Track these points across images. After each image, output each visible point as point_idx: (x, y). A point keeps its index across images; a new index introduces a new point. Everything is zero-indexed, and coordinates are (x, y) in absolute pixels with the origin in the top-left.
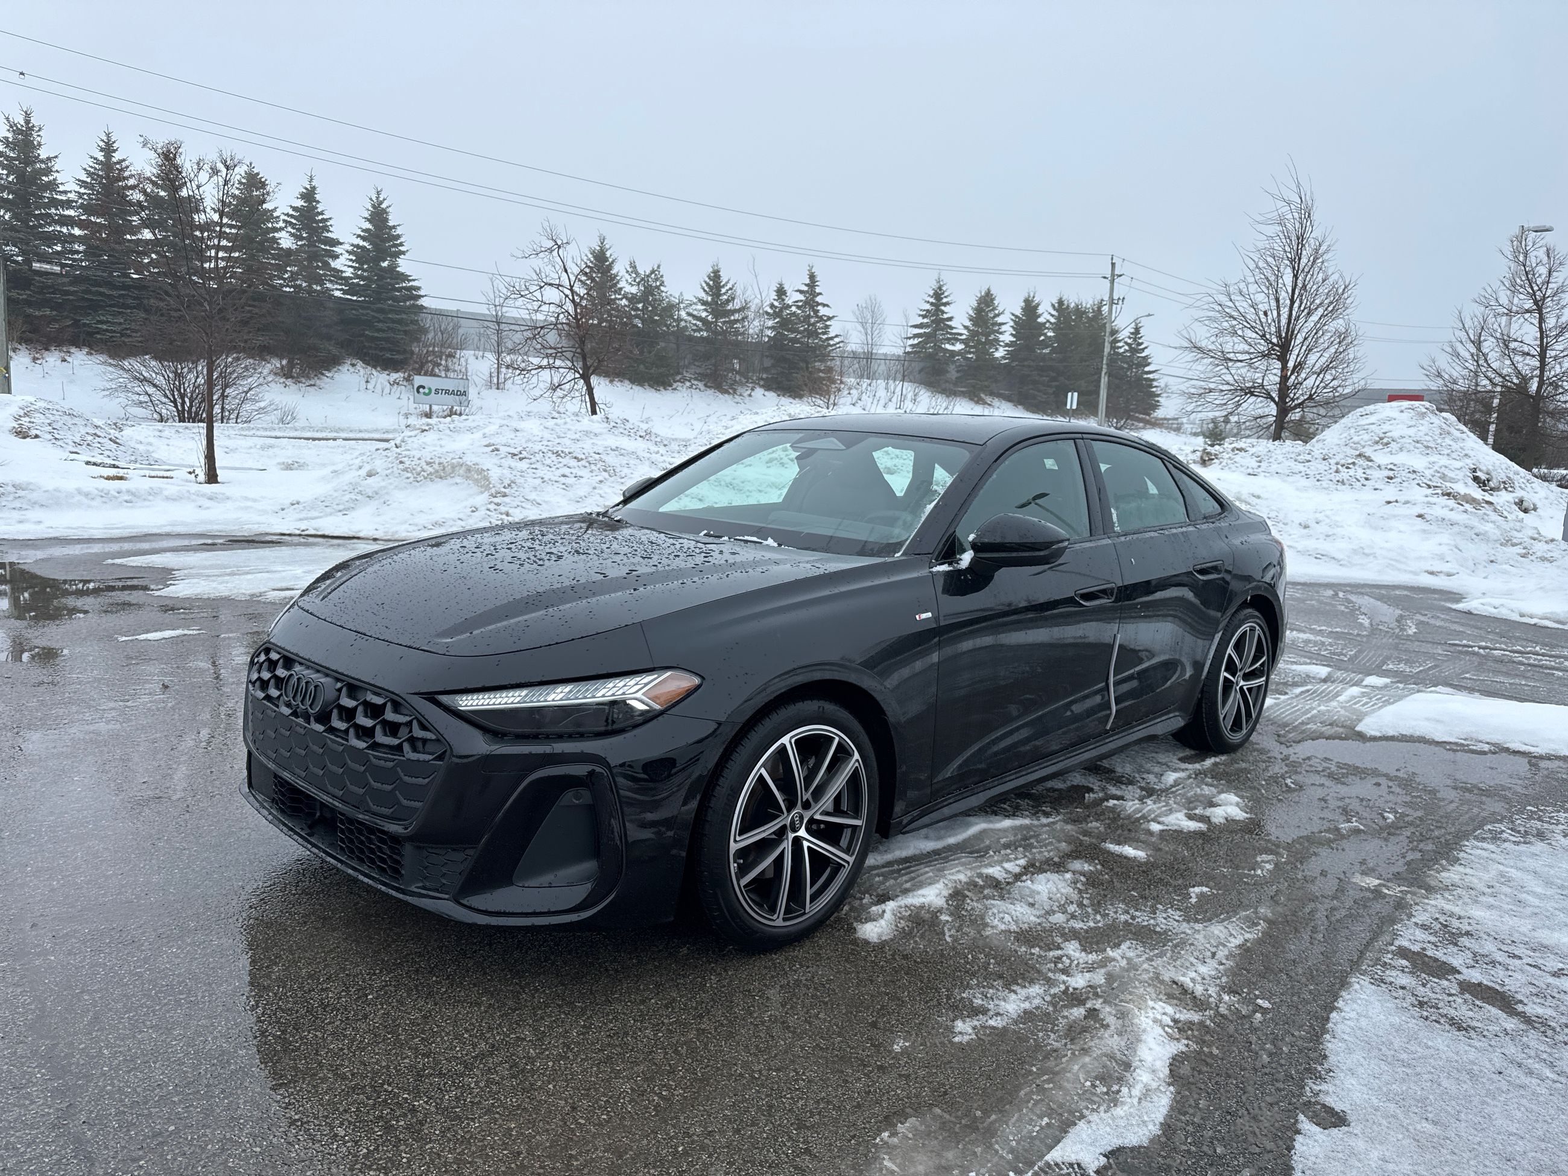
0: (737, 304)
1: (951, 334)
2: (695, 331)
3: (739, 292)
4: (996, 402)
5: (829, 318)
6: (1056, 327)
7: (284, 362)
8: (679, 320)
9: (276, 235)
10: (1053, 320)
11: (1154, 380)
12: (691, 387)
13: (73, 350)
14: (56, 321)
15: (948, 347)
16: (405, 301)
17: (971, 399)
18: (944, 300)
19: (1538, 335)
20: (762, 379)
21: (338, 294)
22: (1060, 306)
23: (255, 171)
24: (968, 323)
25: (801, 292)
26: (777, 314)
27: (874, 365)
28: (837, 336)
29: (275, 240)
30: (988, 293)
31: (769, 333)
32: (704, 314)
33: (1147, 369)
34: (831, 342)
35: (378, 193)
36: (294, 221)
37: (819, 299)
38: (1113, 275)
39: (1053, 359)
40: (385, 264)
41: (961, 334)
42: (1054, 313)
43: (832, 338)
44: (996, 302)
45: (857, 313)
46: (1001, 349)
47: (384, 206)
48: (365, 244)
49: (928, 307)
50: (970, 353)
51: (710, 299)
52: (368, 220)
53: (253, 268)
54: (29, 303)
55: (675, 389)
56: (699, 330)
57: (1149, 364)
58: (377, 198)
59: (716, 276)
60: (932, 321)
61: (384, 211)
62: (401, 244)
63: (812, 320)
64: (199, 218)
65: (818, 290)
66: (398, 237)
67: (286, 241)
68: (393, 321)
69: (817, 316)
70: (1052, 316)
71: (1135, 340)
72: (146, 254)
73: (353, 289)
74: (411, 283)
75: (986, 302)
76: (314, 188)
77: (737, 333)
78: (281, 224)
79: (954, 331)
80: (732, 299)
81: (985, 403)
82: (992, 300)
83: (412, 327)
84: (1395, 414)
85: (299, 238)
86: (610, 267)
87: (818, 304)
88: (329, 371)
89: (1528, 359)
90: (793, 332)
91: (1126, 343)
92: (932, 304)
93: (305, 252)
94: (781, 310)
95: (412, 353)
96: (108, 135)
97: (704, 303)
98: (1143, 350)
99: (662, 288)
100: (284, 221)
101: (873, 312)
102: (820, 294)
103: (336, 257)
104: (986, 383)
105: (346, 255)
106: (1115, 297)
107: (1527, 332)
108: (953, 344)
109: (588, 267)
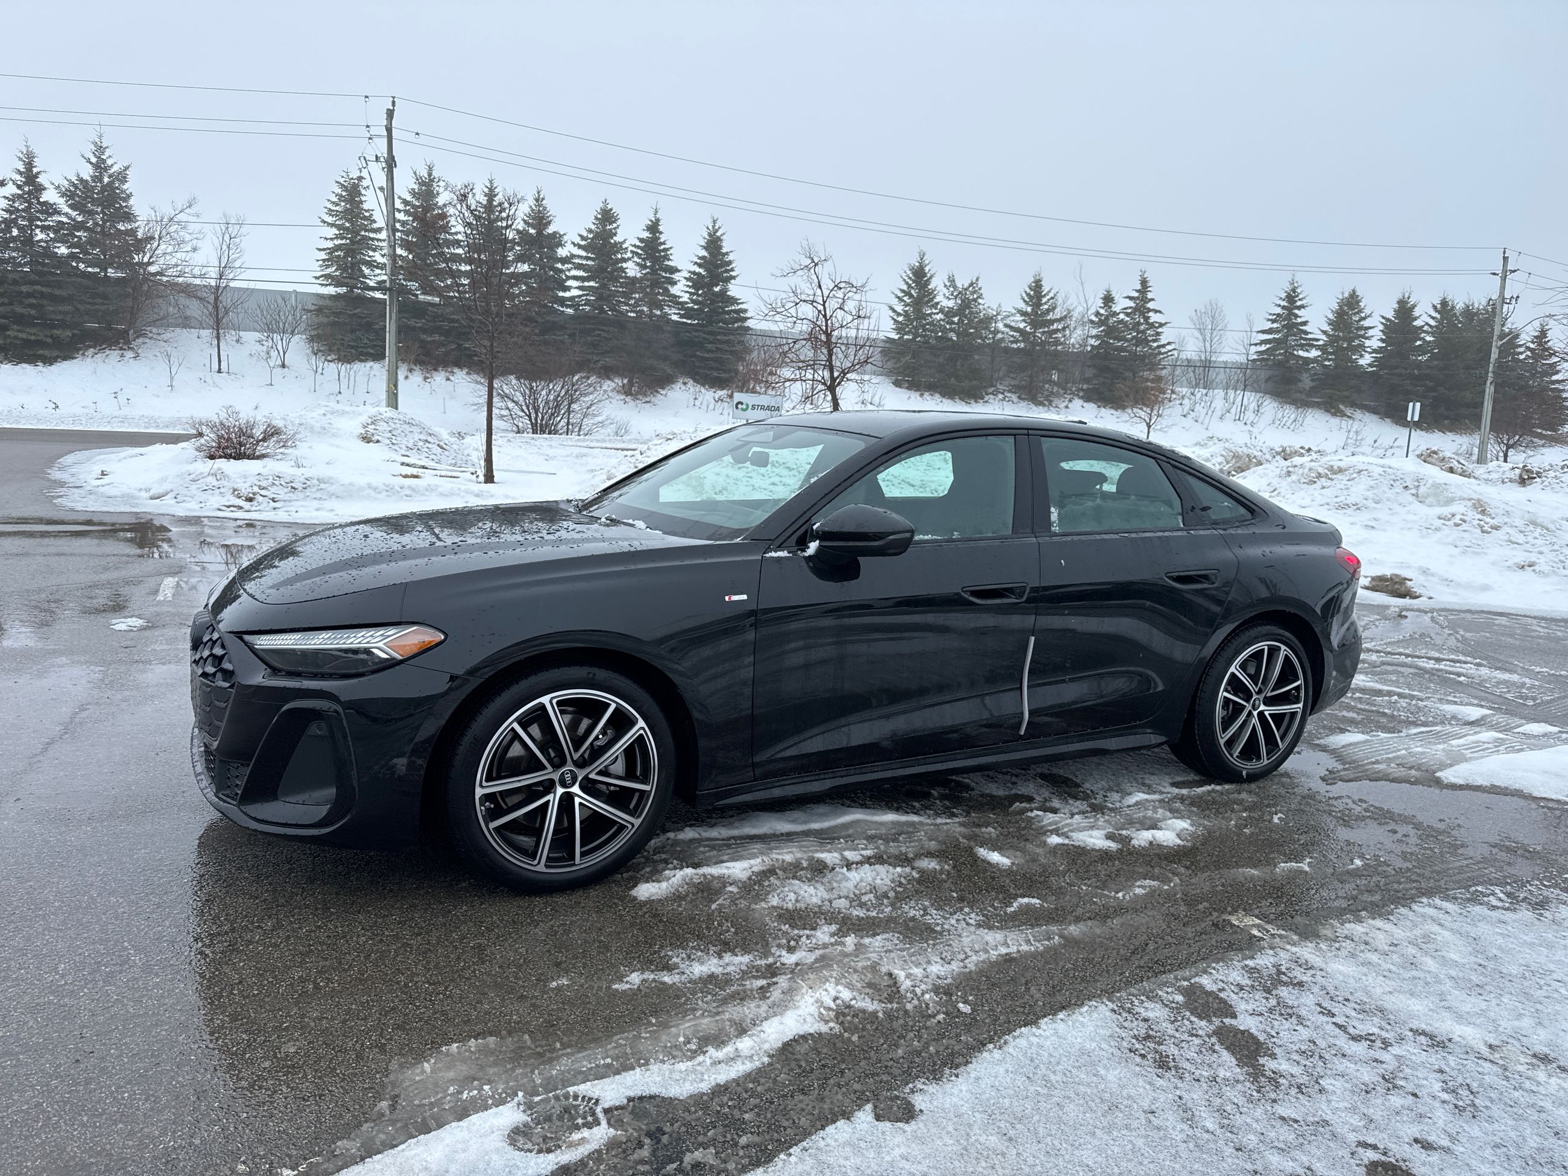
0: (1057, 314)
1: (1306, 339)
2: (1012, 342)
3: (1060, 301)
4: (1356, 415)
5: (1161, 325)
6: (1438, 331)
7: (625, 381)
8: (996, 332)
9: (624, 265)
10: (1433, 323)
12: (1004, 399)
13: (456, 370)
14: (444, 345)
15: (1302, 353)
16: (733, 323)
17: (1327, 411)
18: (1299, 303)
20: (1082, 390)
21: (675, 318)
22: (1444, 308)
23: (609, 207)
24: (1327, 328)
25: (1131, 298)
26: (1101, 323)
27: (1212, 374)
28: (1169, 343)
29: (623, 270)
30: (1353, 295)
31: (1092, 342)
32: (1022, 325)
33: (1554, 377)
34: (1163, 350)
35: (714, 222)
36: (640, 251)
37: (1150, 305)
38: (1504, 271)
39: (1431, 367)
40: (717, 289)
41: (1318, 340)
42: (1436, 315)
43: (1163, 346)
44: (1362, 304)
45: (1195, 318)
46: (1367, 356)
47: (718, 234)
48: (701, 271)
49: (1279, 310)
50: (1329, 360)
51: (1029, 309)
52: (705, 248)
53: (602, 296)
54: (424, 331)
55: (986, 402)
56: (1016, 341)
57: (1557, 373)
58: (713, 227)
59: (1037, 285)
60: (1283, 326)
61: (719, 239)
62: (732, 270)
63: (1142, 327)
64: (562, 252)
65: (1150, 295)
66: (730, 262)
67: (632, 270)
68: (721, 342)
69: (1148, 323)
70: (1433, 318)
72: (516, 284)
73: (688, 313)
74: (740, 306)
75: (1351, 304)
76: (658, 220)
77: (1057, 342)
78: (629, 255)
79: (1310, 336)
80: (1053, 309)
81: (1341, 416)
82: (1358, 302)
83: (738, 348)
85: (643, 267)
86: (928, 282)
87: (1149, 310)
88: (663, 389)
90: (1119, 341)
92: (1284, 307)
93: (647, 280)
94: (1107, 318)
95: (737, 372)
96: (491, 182)
97: (1023, 313)
98: (1550, 356)
99: (980, 301)
100: (632, 252)
101: (1213, 317)
102: (1153, 300)
103: (674, 283)
104: (1348, 394)
105: (684, 282)
106: (1508, 296)
108: (1307, 351)
109: (907, 283)
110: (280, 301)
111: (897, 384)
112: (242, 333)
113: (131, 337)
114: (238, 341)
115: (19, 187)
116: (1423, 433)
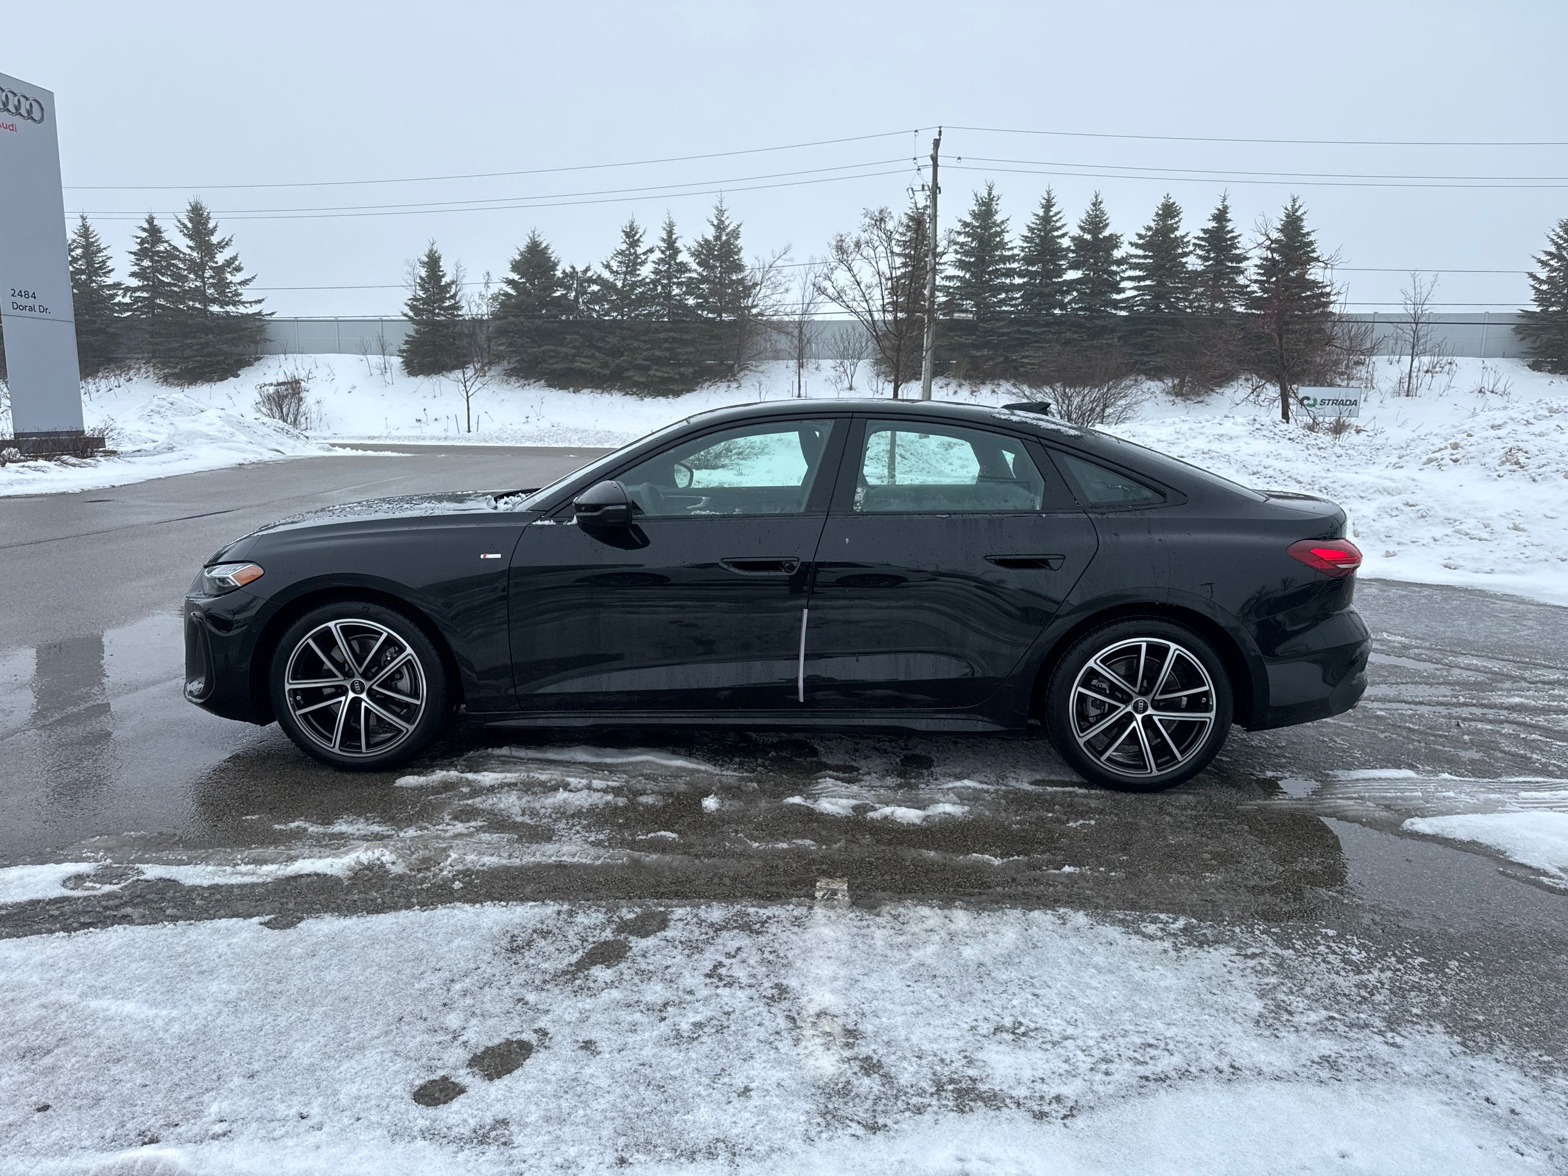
7: (1176, 382)
9: (1184, 260)
13: (1002, 382)
14: (992, 359)
16: (1311, 310)
21: (1239, 309)
23: (1171, 201)
29: (1183, 265)
35: (1294, 201)
36: (1203, 243)
40: (1294, 274)
47: (1298, 214)
48: (1275, 256)
52: (1281, 231)
53: (1159, 294)
54: (975, 347)
58: (1293, 206)
61: (1299, 219)
62: (1313, 251)
64: (1117, 254)
66: (1311, 243)
67: (1193, 263)
68: (1295, 331)
72: (1068, 292)
73: (1253, 302)
74: (1322, 290)
76: (1226, 208)
78: (1191, 248)
83: (1316, 336)
85: (1205, 259)
88: (1221, 387)
93: (1212, 272)
95: (1313, 363)
96: (1048, 193)
100: (1195, 245)
103: (1241, 272)
105: (1256, 270)
109: (1556, 244)
110: (850, 330)
111: (1536, 367)
112: (821, 361)
113: (736, 370)
114: (817, 369)
115: (663, 252)
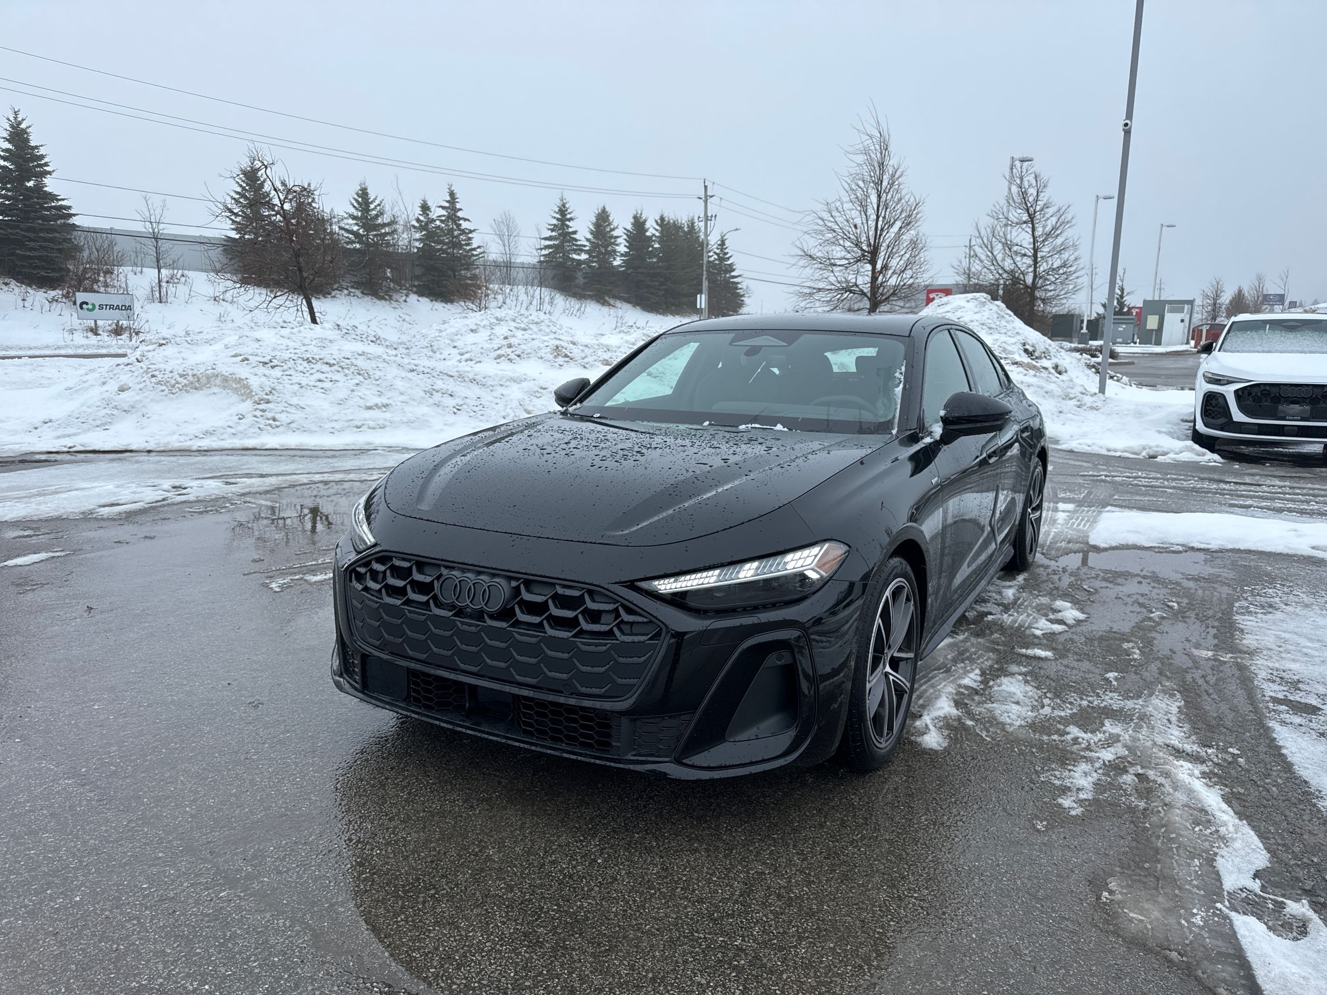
0: (386, 219)
1: (577, 245)
2: (347, 243)
3: (387, 208)
4: (618, 304)
5: (471, 231)
6: (661, 240)
8: (332, 233)
10: (657, 234)
11: (738, 283)
12: (349, 294)
15: (575, 256)
16: (55, 220)
17: (598, 302)
18: (568, 216)
19: (1032, 240)
20: (415, 286)
22: (662, 222)
24: (590, 236)
25: (443, 208)
26: (423, 227)
27: (514, 273)
28: (479, 247)
30: (604, 211)
31: (417, 244)
32: (355, 228)
33: (733, 274)
34: (475, 253)
35: (16, 113)
37: (460, 214)
38: (706, 196)
39: (661, 267)
40: (31, 184)
41: (585, 246)
42: (658, 228)
43: (474, 249)
44: (611, 218)
45: (495, 226)
46: (618, 259)
47: (23, 126)
48: (6, 164)
49: (555, 222)
50: (594, 262)
51: (360, 214)
52: (8, 140)
55: (334, 297)
56: (352, 242)
57: (734, 270)
58: (15, 118)
59: (363, 193)
60: (559, 234)
61: (24, 131)
62: (46, 164)
63: (456, 233)
65: (458, 206)
66: (42, 157)
68: (45, 240)
69: (460, 230)
70: (657, 230)
71: (722, 250)
74: (60, 203)
75: (602, 219)
77: (388, 244)
79: (579, 243)
80: (381, 213)
81: (610, 305)
82: (608, 216)
83: (66, 245)
84: (964, 304)
86: (262, 185)
87: (460, 219)
89: (1025, 260)
90: (439, 244)
91: (715, 253)
92: (558, 219)
94: (427, 224)
95: (69, 270)
97: (354, 218)
98: (729, 258)
99: (314, 205)
101: (508, 226)
102: (461, 209)
104: (609, 288)
106: (709, 215)
107: (1023, 237)
108: (579, 254)
109: (241, 186)
111: (245, 282)
116: (661, 317)
